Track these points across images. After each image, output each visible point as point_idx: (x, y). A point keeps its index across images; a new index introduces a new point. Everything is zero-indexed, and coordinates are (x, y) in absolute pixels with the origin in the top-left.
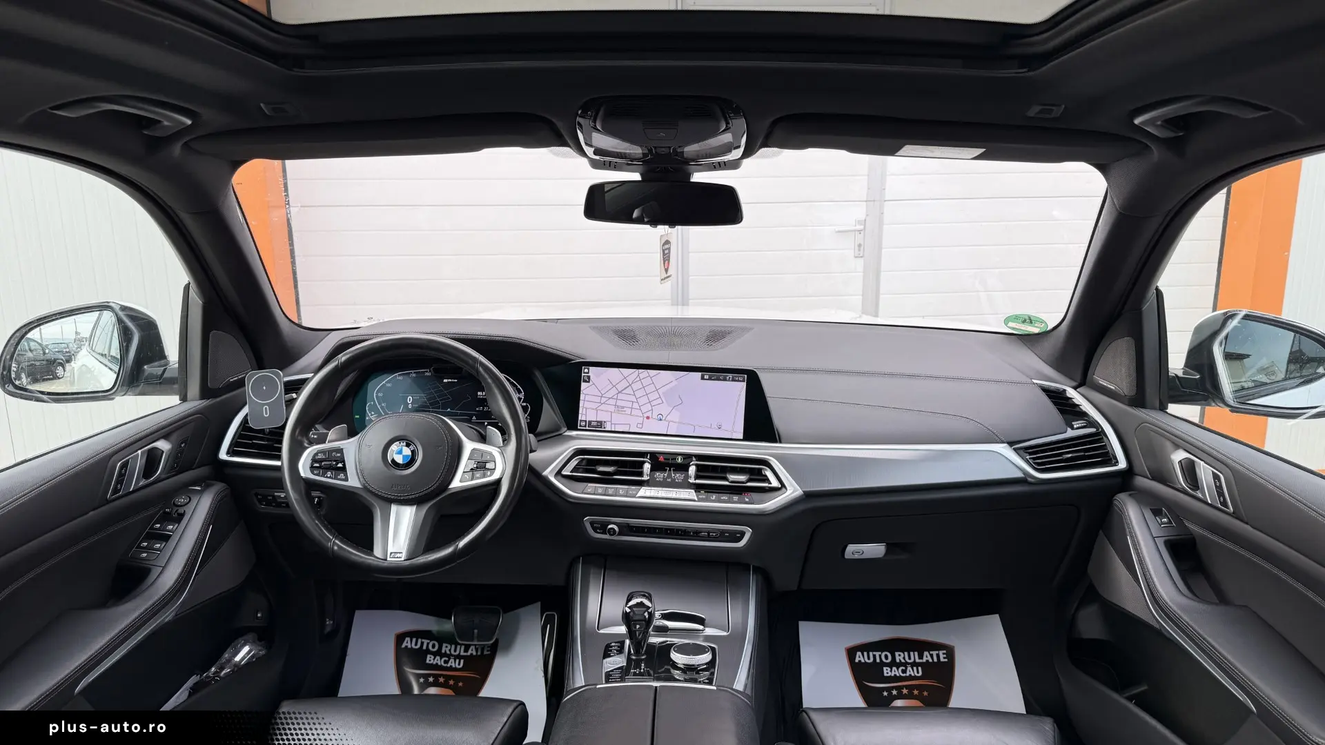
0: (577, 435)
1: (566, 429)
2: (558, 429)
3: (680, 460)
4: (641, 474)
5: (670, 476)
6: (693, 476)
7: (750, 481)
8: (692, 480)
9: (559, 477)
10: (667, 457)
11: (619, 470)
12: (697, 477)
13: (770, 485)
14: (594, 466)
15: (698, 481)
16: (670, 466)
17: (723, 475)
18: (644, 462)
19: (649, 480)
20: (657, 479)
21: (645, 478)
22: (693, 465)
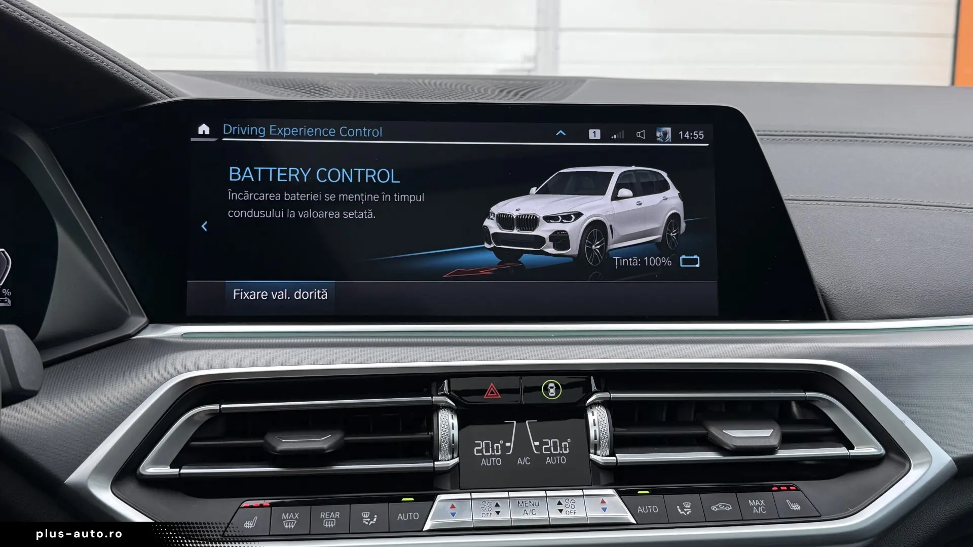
0: (185, 335)
1: (144, 320)
2: (119, 320)
3: (552, 391)
4: (429, 449)
5: (523, 446)
6: (605, 442)
7: (787, 441)
8: (601, 457)
9: (131, 487)
10: (513, 382)
11: (347, 443)
12: (618, 444)
13: (853, 453)
14: (262, 435)
15: (623, 458)
16: (521, 413)
17: (704, 432)
18: (436, 408)
19: (458, 464)
20: (484, 462)
21: (446, 461)
22: (594, 404)
